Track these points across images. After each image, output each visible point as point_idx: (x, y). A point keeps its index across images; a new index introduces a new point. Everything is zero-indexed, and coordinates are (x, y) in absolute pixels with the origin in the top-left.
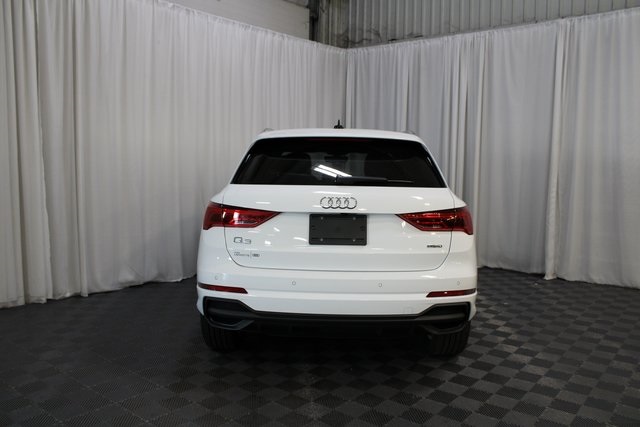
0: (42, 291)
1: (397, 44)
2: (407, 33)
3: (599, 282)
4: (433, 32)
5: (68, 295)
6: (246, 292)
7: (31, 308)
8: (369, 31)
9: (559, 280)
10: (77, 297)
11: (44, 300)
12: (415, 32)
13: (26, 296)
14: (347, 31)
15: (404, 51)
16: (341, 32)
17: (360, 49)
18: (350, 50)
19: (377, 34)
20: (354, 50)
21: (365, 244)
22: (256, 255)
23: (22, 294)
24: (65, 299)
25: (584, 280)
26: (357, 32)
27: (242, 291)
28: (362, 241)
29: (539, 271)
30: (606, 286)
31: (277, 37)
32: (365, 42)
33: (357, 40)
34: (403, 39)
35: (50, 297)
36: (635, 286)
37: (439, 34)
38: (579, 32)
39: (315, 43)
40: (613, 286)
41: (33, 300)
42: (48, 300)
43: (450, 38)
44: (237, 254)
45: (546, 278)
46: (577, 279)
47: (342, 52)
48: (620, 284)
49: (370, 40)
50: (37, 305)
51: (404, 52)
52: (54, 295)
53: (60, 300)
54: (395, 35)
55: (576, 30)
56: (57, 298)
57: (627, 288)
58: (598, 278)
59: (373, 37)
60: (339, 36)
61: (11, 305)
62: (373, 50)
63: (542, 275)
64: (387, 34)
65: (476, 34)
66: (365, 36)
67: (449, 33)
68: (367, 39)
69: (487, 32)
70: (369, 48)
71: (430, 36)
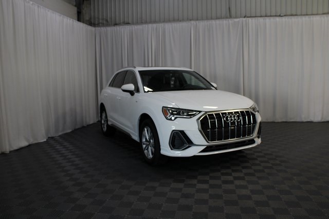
1: (121, 27)
2: (121, 21)
4: (134, 22)
8: (103, 19)
12: (126, 21)
14: (91, 18)
15: (125, 30)
17: (102, 28)
18: (97, 28)
19: (107, 21)
20: (99, 28)
26: (96, 19)
32: (100, 24)
33: (96, 23)
43: (146, 25)
47: (93, 29)
49: (103, 24)
54: (116, 22)
59: (104, 22)
60: (87, 20)
64: (112, 21)
65: (158, 24)
66: (100, 21)
67: (142, 23)
68: (101, 23)
69: (162, 24)
70: (107, 28)
71: (133, 24)
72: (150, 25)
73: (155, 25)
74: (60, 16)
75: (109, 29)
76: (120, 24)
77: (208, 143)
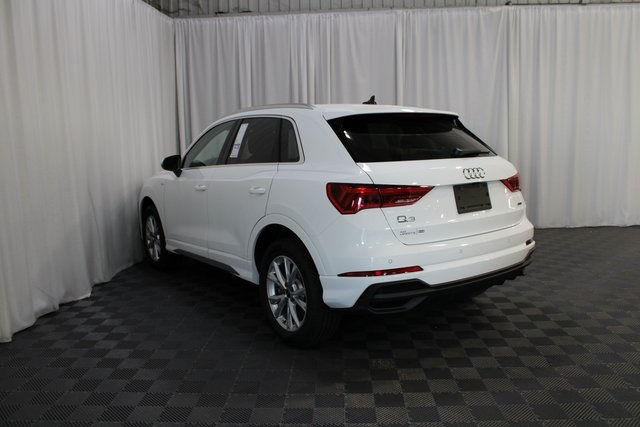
2: (232, 7)
4: (261, 8)
6: (422, 269)
12: (241, 7)
17: (191, 20)
18: (177, 20)
19: (197, 5)
20: (183, 20)
21: (490, 208)
22: (421, 231)
27: (419, 269)
28: (487, 206)
33: (172, 9)
44: (404, 233)
47: (170, 21)
49: (189, 11)
54: (219, 7)
59: (191, 7)
64: (208, 5)
67: (279, 10)
68: (183, 9)
70: (202, 19)
71: (259, 12)
72: (304, 16)
73: (314, 17)
75: (208, 23)
76: (228, 12)
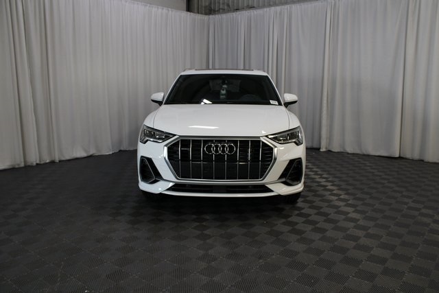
0: (33, 159)
1: (238, 13)
2: (245, 5)
3: (350, 152)
4: (261, 5)
5: (48, 161)
7: (28, 168)
8: (223, 4)
9: (329, 151)
10: (53, 162)
11: (35, 164)
13: (25, 161)
14: (211, 3)
16: (207, 4)
18: (211, 16)
19: (228, 5)
20: (213, 16)
23: (23, 160)
24: (47, 163)
25: (342, 151)
26: (217, 5)
29: (318, 147)
30: (353, 154)
31: (165, 11)
32: (221, 11)
34: (243, 9)
35: (38, 162)
36: (368, 153)
37: (264, 6)
38: (339, 6)
39: (189, 13)
40: (357, 154)
41: (29, 164)
42: (37, 164)
43: (268, 9)
45: (321, 150)
46: (339, 151)
47: (206, 18)
48: (361, 153)
50: (31, 167)
51: (242, 17)
52: (40, 161)
53: (44, 164)
54: (238, 6)
55: (337, 6)
56: (42, 163)
57: (364, 155)
58: (350, 150)
60: (206, 7)
61: (17, 167)
62: (224, 16)
63: (319, 149)
65: (283, 7)
66: (221, 7)
68: (222, 9)
69: (288, 6)
71: (259, 7)
74: (146, 6)
77: (178, 179)
